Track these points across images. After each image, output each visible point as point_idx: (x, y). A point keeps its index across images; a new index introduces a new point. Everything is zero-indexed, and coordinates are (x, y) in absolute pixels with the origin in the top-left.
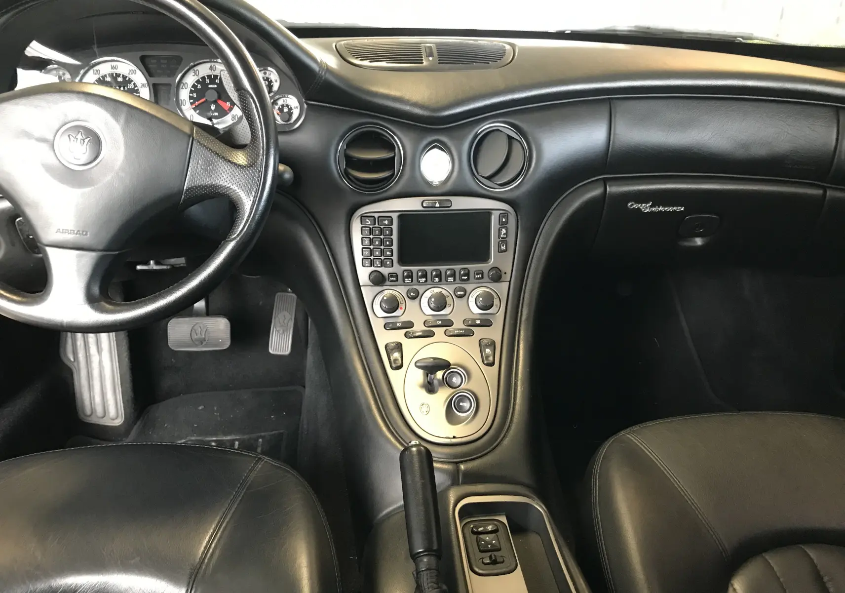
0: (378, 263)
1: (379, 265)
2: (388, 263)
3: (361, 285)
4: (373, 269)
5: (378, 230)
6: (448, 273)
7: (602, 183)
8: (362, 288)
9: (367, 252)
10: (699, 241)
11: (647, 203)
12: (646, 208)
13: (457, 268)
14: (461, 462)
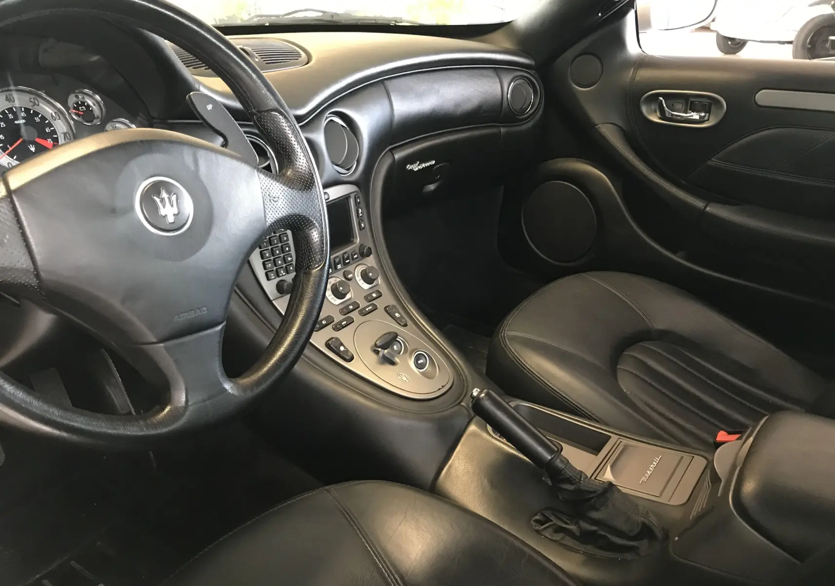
0: (282, 272)
1: (284, 274)
2: (291, 268)
3: (272, 299)
4: (278, 279)
5: (276, 239)
6: (337, 261)
7: (389, 153)
8: (273, 302)
9: (270, 265)
10: (432, 187)
11: (415, 163)
12: (416, 167)
13: (340, 255)
14: (461, 401)
